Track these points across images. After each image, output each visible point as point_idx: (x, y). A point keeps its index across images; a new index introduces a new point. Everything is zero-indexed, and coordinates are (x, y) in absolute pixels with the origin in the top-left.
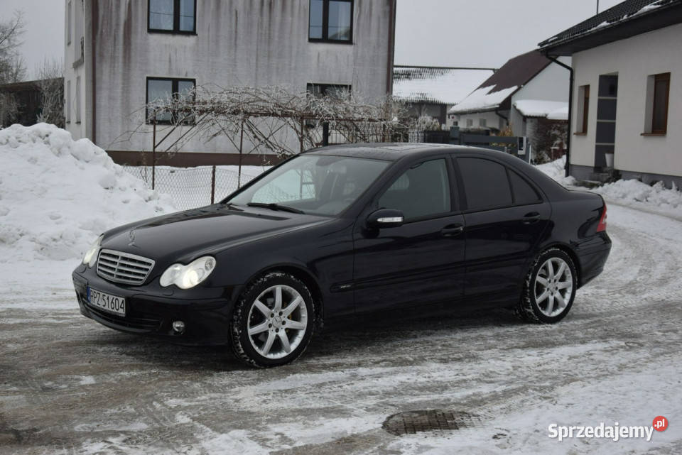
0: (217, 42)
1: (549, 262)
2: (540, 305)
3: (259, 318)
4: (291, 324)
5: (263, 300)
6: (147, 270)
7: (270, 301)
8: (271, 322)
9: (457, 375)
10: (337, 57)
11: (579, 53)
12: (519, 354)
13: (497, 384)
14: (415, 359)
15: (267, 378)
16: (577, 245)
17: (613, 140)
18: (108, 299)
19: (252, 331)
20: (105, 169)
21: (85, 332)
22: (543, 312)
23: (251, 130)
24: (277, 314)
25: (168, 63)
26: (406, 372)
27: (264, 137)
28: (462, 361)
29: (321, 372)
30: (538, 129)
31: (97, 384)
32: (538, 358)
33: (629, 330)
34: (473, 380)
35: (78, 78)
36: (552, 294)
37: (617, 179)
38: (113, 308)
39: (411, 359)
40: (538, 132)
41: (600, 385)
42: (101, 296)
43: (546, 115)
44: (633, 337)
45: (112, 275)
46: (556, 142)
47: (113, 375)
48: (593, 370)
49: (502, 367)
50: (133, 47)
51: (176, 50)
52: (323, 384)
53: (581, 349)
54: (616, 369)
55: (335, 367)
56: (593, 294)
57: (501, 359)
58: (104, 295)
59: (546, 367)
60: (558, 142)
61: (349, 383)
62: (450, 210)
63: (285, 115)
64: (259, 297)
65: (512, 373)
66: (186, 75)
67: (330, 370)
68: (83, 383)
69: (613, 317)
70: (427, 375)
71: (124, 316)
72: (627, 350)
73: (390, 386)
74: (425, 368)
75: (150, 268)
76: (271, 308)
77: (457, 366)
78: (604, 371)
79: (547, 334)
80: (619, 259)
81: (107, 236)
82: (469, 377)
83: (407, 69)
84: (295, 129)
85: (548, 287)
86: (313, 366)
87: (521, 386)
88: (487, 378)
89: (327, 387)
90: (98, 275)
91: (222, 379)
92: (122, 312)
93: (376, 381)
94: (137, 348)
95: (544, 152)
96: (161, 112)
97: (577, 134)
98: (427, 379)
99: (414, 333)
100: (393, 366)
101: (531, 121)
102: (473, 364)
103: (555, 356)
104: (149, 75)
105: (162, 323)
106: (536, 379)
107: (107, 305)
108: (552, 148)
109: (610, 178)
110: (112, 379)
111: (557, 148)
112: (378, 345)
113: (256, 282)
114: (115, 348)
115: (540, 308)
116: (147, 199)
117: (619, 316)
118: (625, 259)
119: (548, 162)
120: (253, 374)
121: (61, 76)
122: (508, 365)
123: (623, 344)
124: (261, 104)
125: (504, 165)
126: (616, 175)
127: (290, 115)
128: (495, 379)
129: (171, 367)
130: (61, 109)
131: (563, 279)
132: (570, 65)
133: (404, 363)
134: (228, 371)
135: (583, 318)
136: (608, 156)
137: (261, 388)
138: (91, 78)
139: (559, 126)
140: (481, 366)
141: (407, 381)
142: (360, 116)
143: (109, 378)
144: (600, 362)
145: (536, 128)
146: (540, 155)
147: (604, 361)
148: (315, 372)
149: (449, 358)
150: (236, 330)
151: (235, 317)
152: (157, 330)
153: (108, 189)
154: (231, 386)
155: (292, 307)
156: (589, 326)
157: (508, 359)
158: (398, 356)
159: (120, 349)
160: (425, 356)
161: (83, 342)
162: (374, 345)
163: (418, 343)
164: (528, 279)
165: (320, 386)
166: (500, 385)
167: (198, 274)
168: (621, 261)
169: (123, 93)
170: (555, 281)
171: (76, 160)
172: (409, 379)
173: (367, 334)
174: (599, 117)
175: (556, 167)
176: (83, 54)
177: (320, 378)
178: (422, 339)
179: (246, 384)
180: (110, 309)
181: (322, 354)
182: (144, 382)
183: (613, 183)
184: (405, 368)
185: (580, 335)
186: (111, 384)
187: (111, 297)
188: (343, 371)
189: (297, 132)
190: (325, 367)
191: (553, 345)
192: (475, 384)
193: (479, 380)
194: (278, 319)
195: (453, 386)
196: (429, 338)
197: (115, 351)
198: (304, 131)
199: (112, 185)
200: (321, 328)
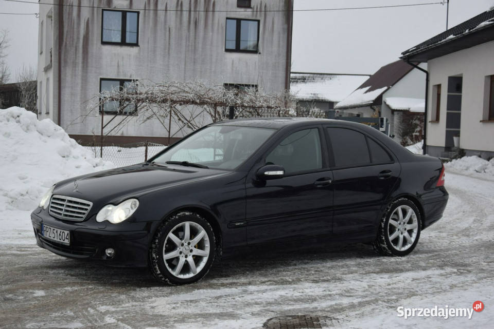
0: (154, 51)
1: (399, 209)
2: (392, 241)
3: (172, 246)
4: (197, 252)
5: (176, 233)
6: (86, 210)
7: (181, 234)
8: (181, 250)
9: (325, 291)
10: (247, 63)
11: (433, 60)
12: (374, 277)
13: (354, 298)
14: (293, 280)
15: (178, 292)
16: (420, 196)
17: (459, 126)
18: (57, 232)
19: (166, 256)
20: (63, 142)
21: (41, 260)
22: (395, 247)
23: (176, 114)
24: (186, 244)
25: (116, 67)
26: (285, 289)
27: (187, 120)
28: (330, 282)
29: (219, 289)
30: (403, 120)
31: (46, 296)
32: (389, 280)
33: (461, 261)
34: (336, 294)
35: (48, 79)
36: (402, 233)
37: (463, 156)
38: (60, 239)
39: (290, 280)
40: (403, 122)
41: (434, 298)
42: (52, 230)
43: (409, 109)
44: (464, 266)
45: (60, 214)
46: (416, 130)
47: (59, 289)
48: (430, 288)
49: (360, 286)
50: (90, 55)
51: (123, 58)
52: (220, 297)
53: (423, 274)
54: (448, 287)
55: (231, 285)
56: (436, 237)
57: (359, 281)
58: (54, 230)
59: (394, 286)
60: (418, 129)
61: (241, 296)
62: (321, 167)
63: (202, 103)
64: (172, 230)
65: (367, 290)
66: (131, 77)
67: (227, 287)
68: (35, 295)
69: (450, 252)
70: (301, 291)
71: (69, 245)
72: (459, 275)
73: (272, 299)
74: (300, 286)
75: (89, 208)
76: (181, 239)
77: (325, 285)
78: (438, 289)
79: (397, 263)
80: (459, 212)
81: (58, 185)
82: (334, 292)
83: (303, 75)
84: (210, 114)
85: (399, 228)
86: (214, 284)
87: (373, 298)
88: (348, 293)
89: (223, 299)
90: (50, 215)
91: (143, 293)
92: (67, 242)
93: (261, 295)
94: (80, 271)
95: (408, 138)
96: (107, 101)
97: (432, 122)
98: (301, 294)
99: (294, 262)
100: (276, 285)
101: (398, 114)
102: (338, 284)
103: (402, 278)
104: (102, 77)
105: (97, 250)
106: (385, 294)
107: (56, 237)
108: (414, 134)
109: (457, 155)
110: (58, 292)
111: (418, 134)
112: (266, 270)
113: (170, 219)
114: (63, 271)
115: (392, 244)
116: (95, 165)
117: (455, 251)
118: (464, 212)
119: (411, 145)
120: (166, 290)
121: (35, 80)
122: (365, 284)
123: (455, 270)
124: (185, 95)
125: (364, 134)
126: (462, 153)
127: (206, 103)
128: (355, 294)
129: (104, 284)
130: (35, 104)
131: (410, 222)
132: (426, 69)
133: (284, 282)
134: (148, 287)
135: (427, 253)
136: (455, 139)
137: (172, 299)
138: (57, 79)
139: (419, 117)
140: (343, 285)
141: (286, 295)
142: (261, 104)
143: (56, 291)
144: (436, 283)
145: (402, 119)
146: (404, 139)
147: (439, 282)
148: (215, 289)
149: (320, 279)
150: (154, 255)
151: (154, 246)
152: (94, 255)
153: (64, 157)
154: (149, 297)
155: (198, 239)
156: (430, 258)
157: (365, 281)
158: (280, 278)
159: (67, 272)
160: (302, 278)
161: (38, 267)
162: (263, 270)
163: (296, 269)
164: (383, 222)
165: (218, 298)
166: (357, 298)
167: (125, 212)
168: (461, 214)
169: (82, 90)
170: (404, 223)
171: (40, 135)
172: (287, 294)
173: (258, 262)
174: (448, 109)
175: (416, 148)
176: (51, 61)
177: (218, 293)
178: (300, 267)
179: (160, 296)
180: (59, 240)
181: (222, 276)
182: (82, 295)
183: (459, 159)
184: (285, 286)
185: (423, 264)
186: (57, 296)
187: (59, 231)
188: (236, 288)
189: (212, 116)
190: (223, 285)
191: (401, 271)
192: (338, 298)
193: (341, 295)
194: (187, 248)
195: (321, 298)
196: (306, 266)
197: (62, 273)
198: (217, 115)
199: (68, 154)
200: (220, 256)
